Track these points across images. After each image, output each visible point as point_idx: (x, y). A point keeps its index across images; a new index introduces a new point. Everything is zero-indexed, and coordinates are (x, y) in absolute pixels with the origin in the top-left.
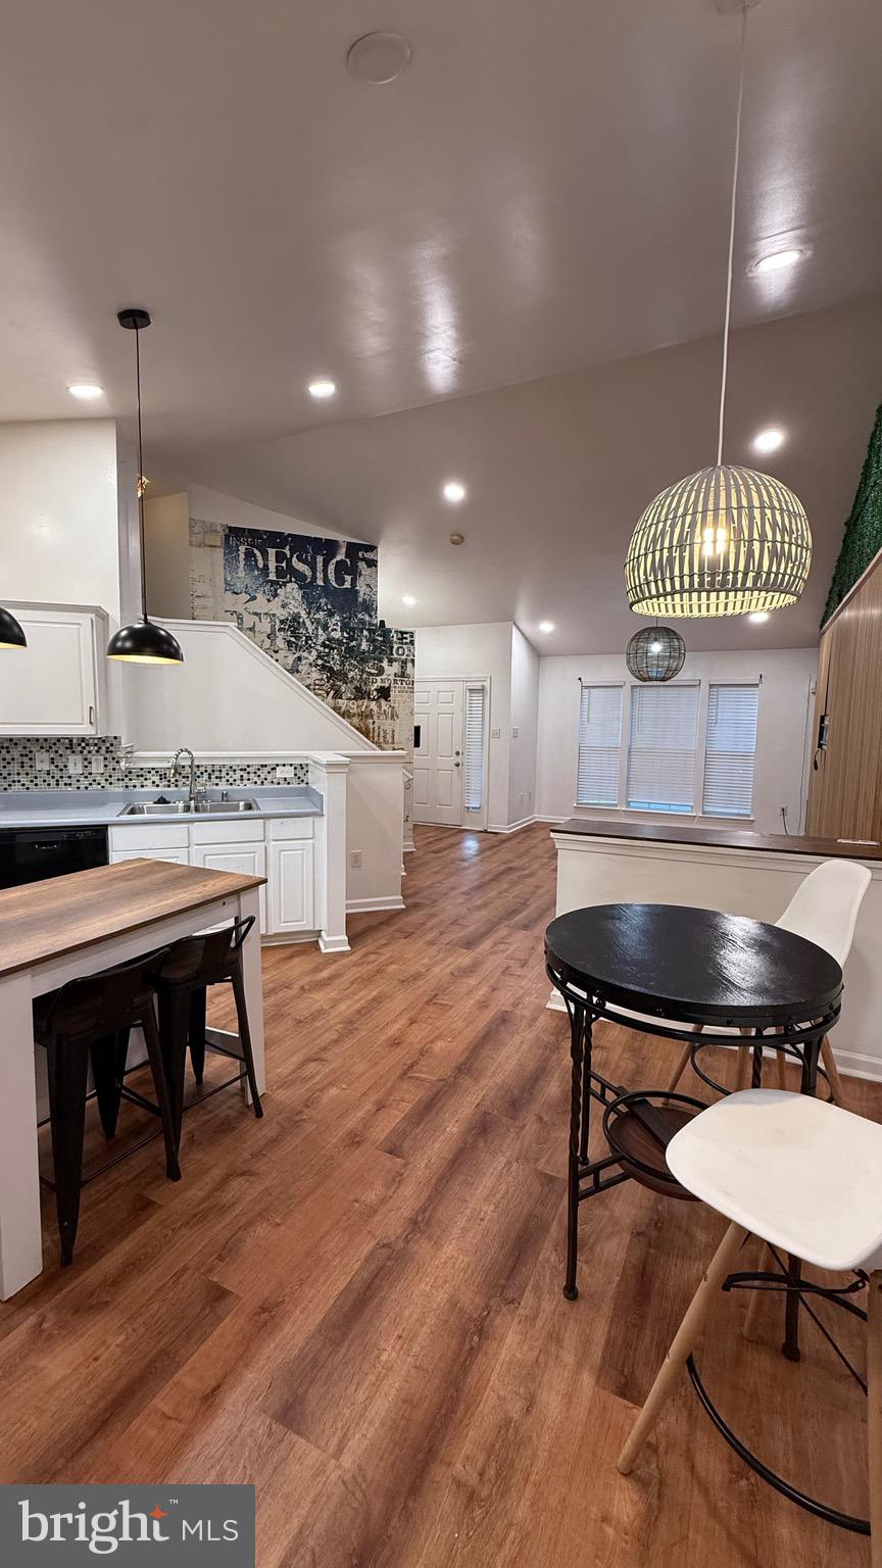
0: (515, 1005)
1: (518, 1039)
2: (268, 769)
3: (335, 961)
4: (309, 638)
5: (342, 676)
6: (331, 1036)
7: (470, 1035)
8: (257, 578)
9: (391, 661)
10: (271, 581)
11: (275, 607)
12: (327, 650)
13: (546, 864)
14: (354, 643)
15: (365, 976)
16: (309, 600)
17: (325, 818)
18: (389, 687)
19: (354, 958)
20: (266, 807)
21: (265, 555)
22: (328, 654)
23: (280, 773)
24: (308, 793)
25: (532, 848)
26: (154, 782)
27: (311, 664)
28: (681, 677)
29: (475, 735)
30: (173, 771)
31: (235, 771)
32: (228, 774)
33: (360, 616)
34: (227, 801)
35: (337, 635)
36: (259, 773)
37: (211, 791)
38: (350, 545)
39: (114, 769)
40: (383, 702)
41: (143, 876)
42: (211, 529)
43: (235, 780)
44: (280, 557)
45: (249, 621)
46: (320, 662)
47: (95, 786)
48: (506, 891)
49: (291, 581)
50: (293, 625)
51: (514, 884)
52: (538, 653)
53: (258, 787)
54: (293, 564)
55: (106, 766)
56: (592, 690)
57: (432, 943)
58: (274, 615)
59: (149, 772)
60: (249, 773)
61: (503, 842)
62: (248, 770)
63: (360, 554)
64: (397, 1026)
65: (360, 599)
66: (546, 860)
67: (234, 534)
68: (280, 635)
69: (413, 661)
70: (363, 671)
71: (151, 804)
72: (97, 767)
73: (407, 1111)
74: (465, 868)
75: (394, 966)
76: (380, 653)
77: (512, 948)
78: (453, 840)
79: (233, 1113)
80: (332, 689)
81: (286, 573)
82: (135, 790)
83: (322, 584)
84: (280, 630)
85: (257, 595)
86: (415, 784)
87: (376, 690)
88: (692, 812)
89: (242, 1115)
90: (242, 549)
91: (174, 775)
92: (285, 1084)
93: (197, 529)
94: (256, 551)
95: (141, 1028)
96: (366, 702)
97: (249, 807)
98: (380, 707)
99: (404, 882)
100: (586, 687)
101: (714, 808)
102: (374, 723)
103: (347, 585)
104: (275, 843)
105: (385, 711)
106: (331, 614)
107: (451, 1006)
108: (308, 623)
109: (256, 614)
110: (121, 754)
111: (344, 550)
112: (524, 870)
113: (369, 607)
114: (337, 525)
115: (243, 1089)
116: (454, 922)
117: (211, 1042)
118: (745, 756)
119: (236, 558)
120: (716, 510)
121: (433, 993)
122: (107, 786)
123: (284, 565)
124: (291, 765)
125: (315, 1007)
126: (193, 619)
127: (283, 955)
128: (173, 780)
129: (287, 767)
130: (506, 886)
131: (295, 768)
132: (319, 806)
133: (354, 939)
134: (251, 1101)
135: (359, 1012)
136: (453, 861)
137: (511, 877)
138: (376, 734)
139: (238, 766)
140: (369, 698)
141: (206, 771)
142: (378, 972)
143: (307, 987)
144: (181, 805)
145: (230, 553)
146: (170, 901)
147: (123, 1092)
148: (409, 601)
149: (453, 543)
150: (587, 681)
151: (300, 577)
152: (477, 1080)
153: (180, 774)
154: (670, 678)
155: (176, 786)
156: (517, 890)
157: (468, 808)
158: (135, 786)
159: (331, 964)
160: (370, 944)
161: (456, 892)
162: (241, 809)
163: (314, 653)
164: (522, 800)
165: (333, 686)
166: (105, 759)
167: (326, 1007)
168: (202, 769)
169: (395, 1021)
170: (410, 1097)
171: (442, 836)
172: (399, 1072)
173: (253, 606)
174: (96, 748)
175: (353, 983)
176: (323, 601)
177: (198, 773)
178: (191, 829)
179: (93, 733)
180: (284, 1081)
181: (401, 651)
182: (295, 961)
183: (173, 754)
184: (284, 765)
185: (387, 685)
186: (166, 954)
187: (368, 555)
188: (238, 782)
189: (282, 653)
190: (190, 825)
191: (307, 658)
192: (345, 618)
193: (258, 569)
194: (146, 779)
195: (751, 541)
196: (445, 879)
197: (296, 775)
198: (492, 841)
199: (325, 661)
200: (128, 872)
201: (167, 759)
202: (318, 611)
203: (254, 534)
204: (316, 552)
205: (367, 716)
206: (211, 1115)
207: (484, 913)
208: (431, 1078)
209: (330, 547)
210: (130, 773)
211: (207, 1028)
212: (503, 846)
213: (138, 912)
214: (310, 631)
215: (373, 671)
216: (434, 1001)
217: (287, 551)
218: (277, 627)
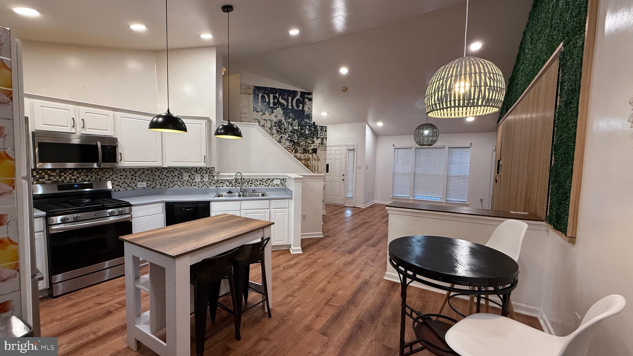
0: (371, 277)
1: (372, 291)
2: (270, 180)
3: (297, 257)
4: (285, 129)
5: (298, 144)
6: (296, 287)
7: (353, 289)
8: (266, 106)
9: (317, 138)
10: (271, 107)
11: (272, 117)
12: (292, 134)
13: (380, 221)
14: (303, 131)
15: (308, 263)
16: (286, 114)
17: (293, 200)
18: (317, 149)
19: (304, 256)
20: (270, 195)
21: (269, 97)
22: (293, 135)
23: (275, 182)
24: (286, 190)
25: (374, 214)
26: (227, 185)
27: (286, 139)
28: (438, 144)
29: (350, 168)
30: (234, 181)
31: (257, 181)
32: (255, 182)
33: (305, 120)
34: (255, 193)
35: (296, 128)
36: (267, 182)
37: (249, 189)
38: (302, 93)
39: (212, 180)
40: (314, 154)
41: (226, 220)
42: (248, 87)
43: (257, 185)
44: (275, 98)
45: (262, 122)
46: (289, 139)
47: (205, 186)
48: (364, 231)
49: (278, 107)
50: (279, 124)
51: (367, 228)
52: (376, 134)
53: (267, 187)
54: (280, 100)
55: (209, 178)
56: (399, 150)
57: (335, 251)
58: (272, 120)
59: (225, 181)
60: (263, 182)
61: (362, 211)
62: (263, 180)
63: (306, 96)
64: (323, 284)
65: (306, 114)
66: (380, 219)
67: (258, 89)
68: (274, 128)
69: (326, 138)
70: (306, 142)
71: (225, 194)
72: (206, 179)
73: (328, 318)
74: (347, 222)
75: (320, 260)
76: (313, 135)
77: (368, 254)
78: (342, 210)
79: (259, 315)
80: (294, 149)
81: (277, 104)
82: (220, 188)
83: (291, 108)
84: (274, 126)
85: (265, 112)
86: (326, 187)
87: (311, 149)
88: (441, 200)
89: (263, 316)
90: (260, 95)
91: (235, 182)
92: (280, 305)
93: (243, 87)
94: (266, 96)
95: (228, 279)
96: (307, 154)
97: (263, 195)
98: (313, 156)
99: (323, 226)
100: (396, 149)
101: (452, 199)
102: (310, 163)
103: (301, 108)
104: (274, 209)
105: (315, 158)
106: (294, 120)
107: (344, 277)
108: (285, 123)
109: (265, 120)
110: (215, 174)
111: (299, 94)
112: (371, 223)
113: (309, 117)
114: (297, 85)
115: (263, 306)
116: (344, 243)
117: (251, 287)
118: (464, 177)
119: (258, 98)
120: (465, 74)
121: (337, 271)
122: (209, 186)
123: (276, 100)
124: (279, 179)
125: (289, 275)
126: (241, 122)
127: (276, 254)
128: (234, 184)
129: (278, 180)
130: (364, 229)
131: (281, 180)
132: (291, 195)
133: (304, 249)
134: (267, 311)
135: (307, 278)
136: (342, 219)
137: (366, 226)
138: (311, 167)
139: (259, 179)
140: (309, 153)
141: (247, 181)
142: (314, 262)
143: (286, 267)
144: (237, 194)
145: (256, 96)
146: (238, 230)
147: (218, 304)
148: (324, 114)
149: (343, 91)
150: (397, 146)
151: (282, 105)
152: (356, 307)
153: (237, 182)
154: (432, 144)
155: (235, 187)
156: (369, 231)
157: (347, 197)
158: (220, 187)
159: (295, 258)
160: (310, 251)
161: (344, 231)
162: (260, 195)
163: (287, 135)
164: (370, 195)
165: (294, 148)
166: (209, 176)
167: (294, 275)
168: (245, 180)
169: (321, 282)
170: (330, 312)
171: (336, 208)
172: (324, 302)
173: (264, 117)
174: (206, 172)
175: (304, 266)
176: (291, 114)
177: (244, 182)
178: (241, 203)
179: (205, 166)
180: (278, 304)
181: (321, 134)
182: (281, 257)
183: (234, 174)
184: (277, 179)
185: (316, 148)
186: (238, 251)
187: (309, 96)
188: (259, 185)
189: (275, 135)
190: (241, 202)
191: (284, 137)
192: (299, 121)
193: (266, 102)
194: (224, 184)
195: (480, 86)
196: (339, 226)
197: (281, 183)
198: (357, 211)
199: (292, 138)
200: (221, 219)
201: (232, 176)
202: (289, 118)
203: (265, 89)
204: (289, 95)
205: (307, 160)
206: (251, 316)
207: (355, 240)
208: (337, 305)
209: (294, 93)
210: (218, 181)
211: (249, 281)
212: (362, 213)
213: (227, 234)
214: (286, 126)
215: (310, 142)
216: (337, 275)
217: (277, 95)
218: (273, 125)
